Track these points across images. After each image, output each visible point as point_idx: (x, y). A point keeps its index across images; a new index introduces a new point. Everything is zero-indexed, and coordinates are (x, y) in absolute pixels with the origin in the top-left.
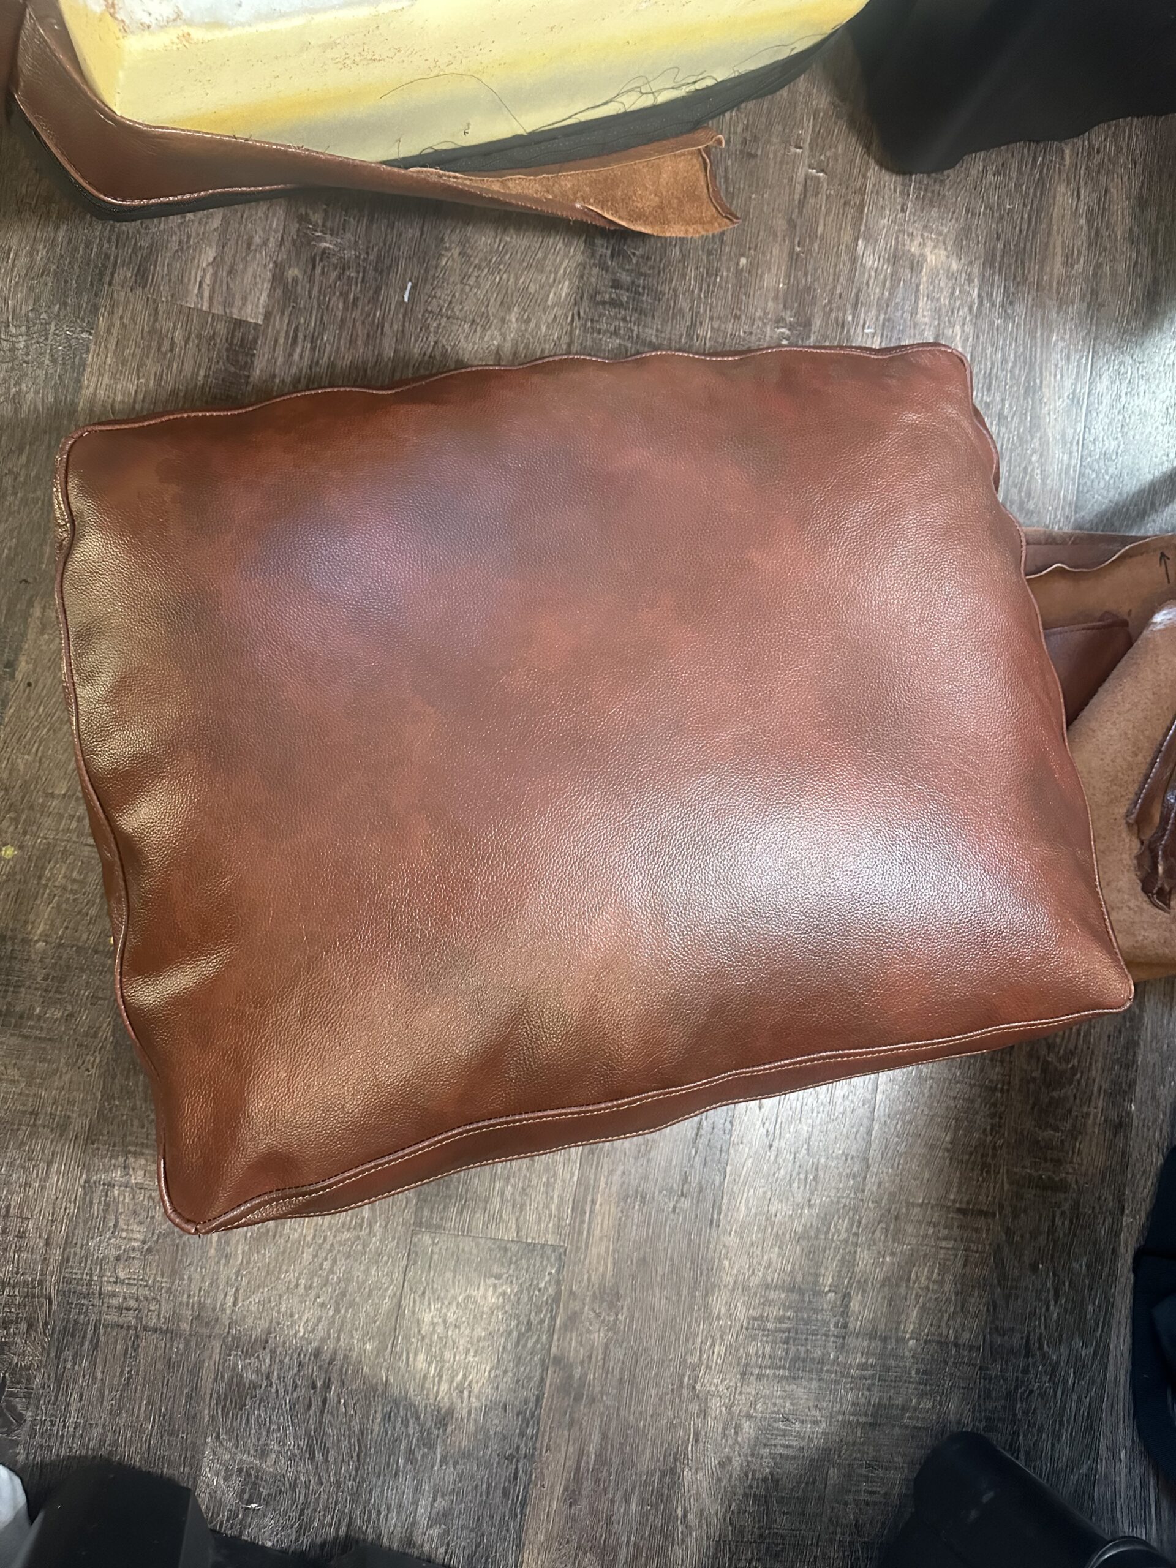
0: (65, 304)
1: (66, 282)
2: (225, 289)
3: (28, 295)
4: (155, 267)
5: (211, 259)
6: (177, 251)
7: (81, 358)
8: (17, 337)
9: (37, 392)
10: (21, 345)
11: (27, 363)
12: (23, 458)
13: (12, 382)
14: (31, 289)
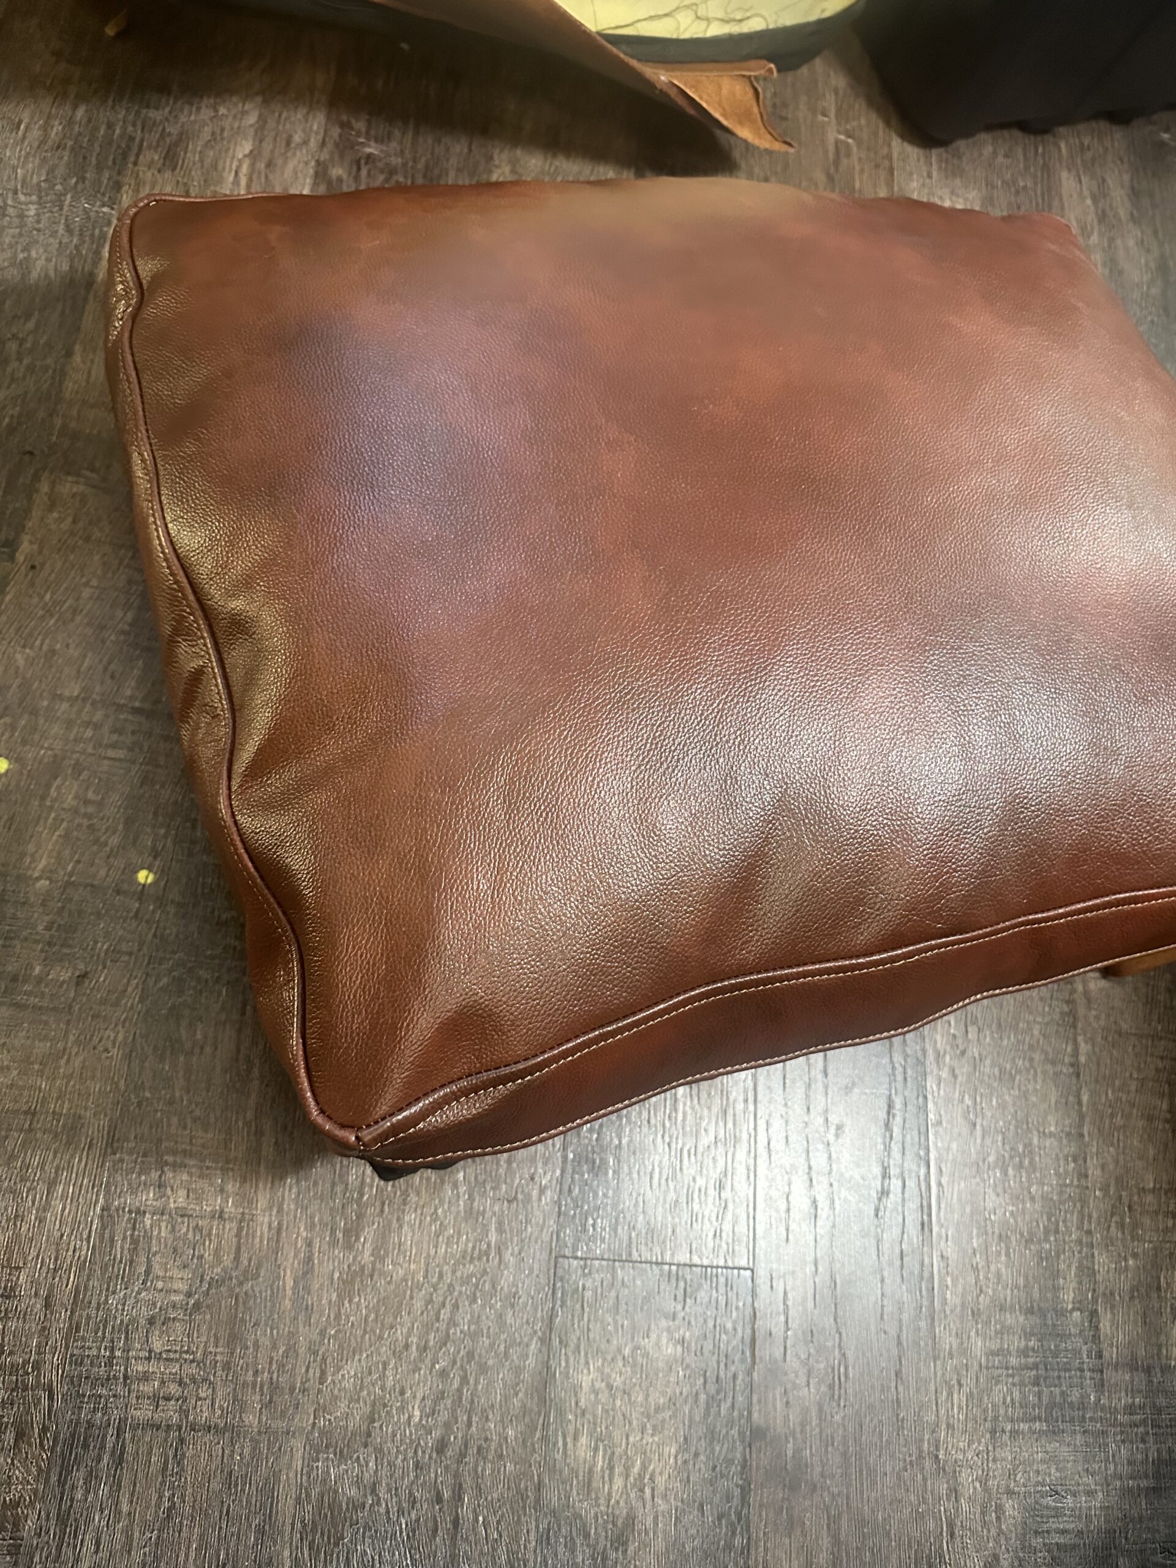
0: (83, 179)
1: (85, 158)
2: (263, 180)
3: (41, 166)
4: (186, 153)
5: (247, 151)
6: (209, 141)
7: (101, 231)
8: (27, 204)
9: (48, 260)
10: (32, 213)
11: (38, 230)
12: (31, 325)
13: (20, 247)
14: (44, 160)
